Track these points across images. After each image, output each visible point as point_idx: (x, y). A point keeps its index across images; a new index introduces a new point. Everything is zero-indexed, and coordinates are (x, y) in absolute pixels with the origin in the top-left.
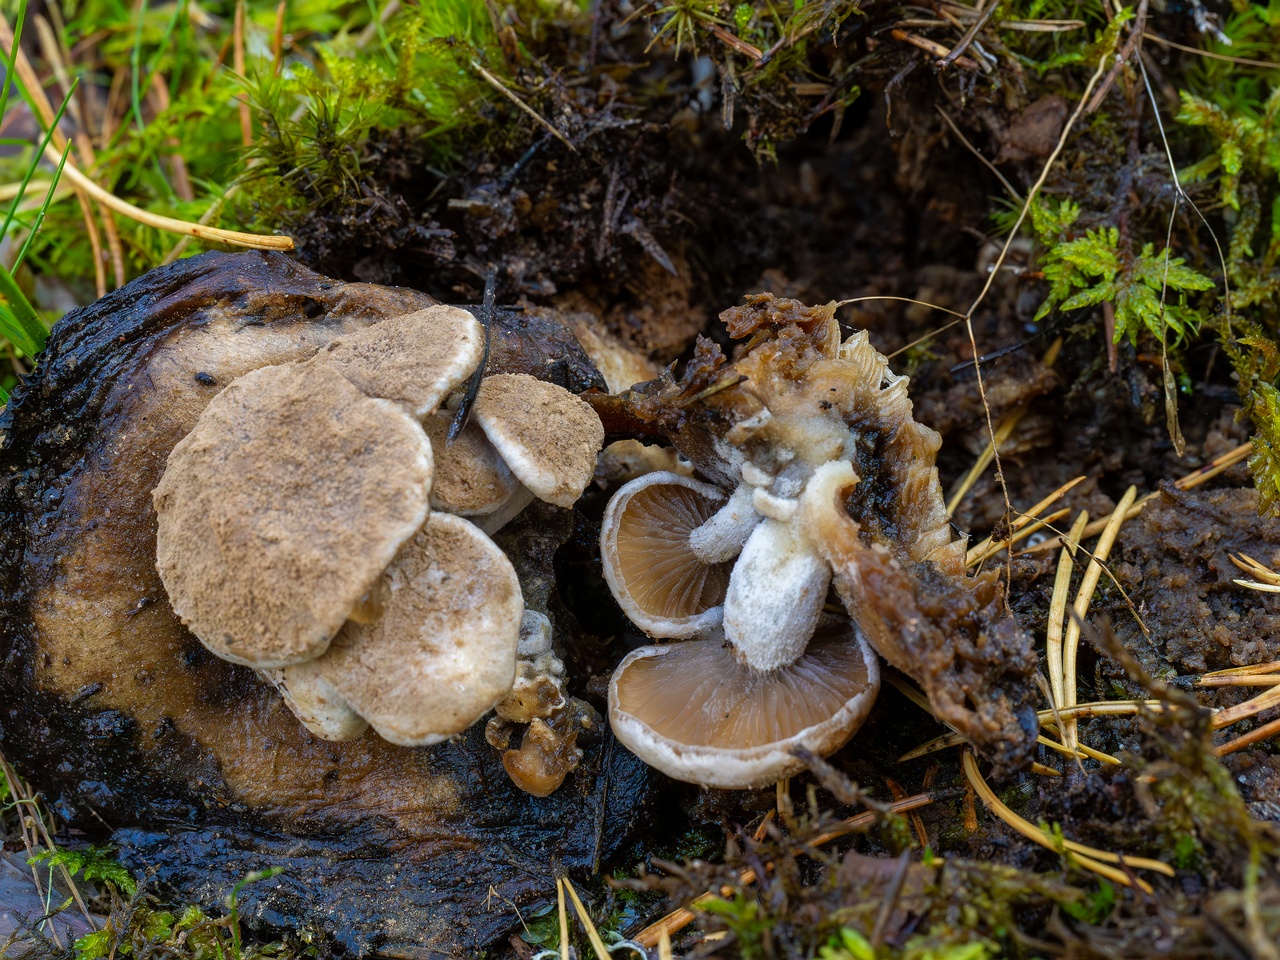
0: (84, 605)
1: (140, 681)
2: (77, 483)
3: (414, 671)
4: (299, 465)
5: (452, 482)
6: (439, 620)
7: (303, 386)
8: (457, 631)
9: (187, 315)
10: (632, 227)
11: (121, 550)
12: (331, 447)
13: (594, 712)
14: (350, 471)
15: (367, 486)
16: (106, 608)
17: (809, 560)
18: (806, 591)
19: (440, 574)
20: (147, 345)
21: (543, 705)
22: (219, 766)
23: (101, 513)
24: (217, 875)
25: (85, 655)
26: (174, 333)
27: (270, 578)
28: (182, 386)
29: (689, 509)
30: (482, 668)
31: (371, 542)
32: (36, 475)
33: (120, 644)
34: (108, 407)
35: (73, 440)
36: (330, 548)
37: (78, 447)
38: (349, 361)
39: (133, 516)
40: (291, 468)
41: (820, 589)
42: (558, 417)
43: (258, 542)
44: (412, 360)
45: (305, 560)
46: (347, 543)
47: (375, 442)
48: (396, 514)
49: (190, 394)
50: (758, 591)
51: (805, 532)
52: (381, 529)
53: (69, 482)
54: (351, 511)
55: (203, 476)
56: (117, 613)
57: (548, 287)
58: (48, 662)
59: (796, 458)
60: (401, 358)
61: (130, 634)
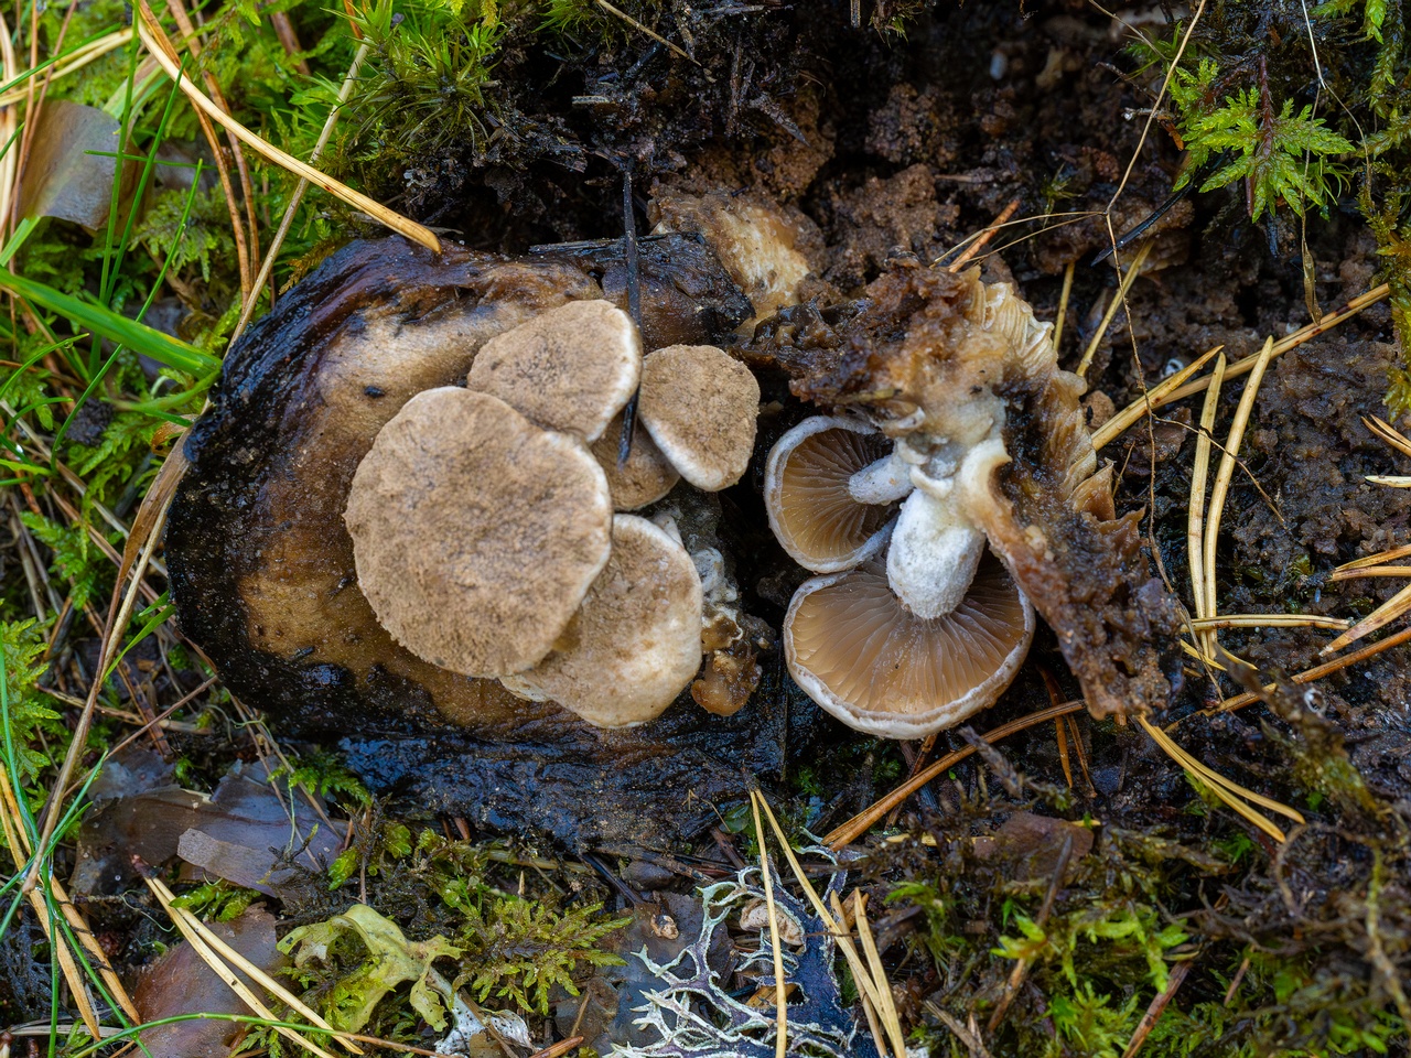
0: (288, 590)
1: (348, 643)
2: (266, 486)
3: (612, 675)
4: (483, 510)
5: (625, 486)
6: (630, 627)
7: (477, 430)
8: (646, 636)
9: (345, 322)
10: (761, 102)
11: (316, 545)
12: (511, 494)
13: (769, 629)
14: (533, 517)
15: (552, 533)
16: (310, 591)
17: (966, 532)
18: (964, 557)
19: (626, 584)
20: (311, 358)
21: (723, 640)
22: (429, 697)
23: (294, 515)
24: (439, 779)
25: (295, 625)
26: (334, 342)
27: (473, 621)
28: (352, 401)
29: (845, 450)
30: (673, 662)
31: (562, 589)
32: (225, 487)
33: (327, 617)
34: (283, 426)
35: (256, 458)
36: (527, 595)
37: (263, 459)
38: (514, 382)
39: (324, 516)
40: (476, 512)
41: (978, 551)
42: (716, 400)
43: (457, 590)
44: (576, 386)
45: (503, 607)
46: (542, 591)
47: (554, 486)
48: (583, 558)
49: (362, 407)
50: (920, 560)
51: (962, 511)
52: (570, 574)
53: (258, 489)
54: (540, 557)
55: (395, 521)
56: (320, 594)
57: (680, 160)
58: (261, 631)
59: (950, 442)
60: (565, 383)
61: (335, 607)
